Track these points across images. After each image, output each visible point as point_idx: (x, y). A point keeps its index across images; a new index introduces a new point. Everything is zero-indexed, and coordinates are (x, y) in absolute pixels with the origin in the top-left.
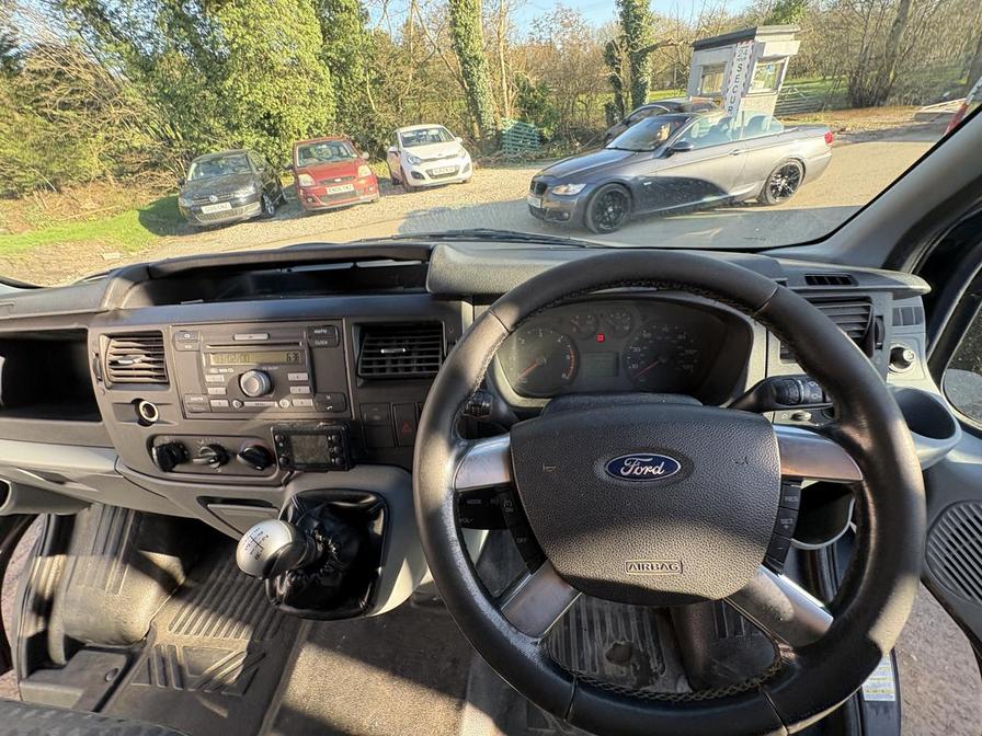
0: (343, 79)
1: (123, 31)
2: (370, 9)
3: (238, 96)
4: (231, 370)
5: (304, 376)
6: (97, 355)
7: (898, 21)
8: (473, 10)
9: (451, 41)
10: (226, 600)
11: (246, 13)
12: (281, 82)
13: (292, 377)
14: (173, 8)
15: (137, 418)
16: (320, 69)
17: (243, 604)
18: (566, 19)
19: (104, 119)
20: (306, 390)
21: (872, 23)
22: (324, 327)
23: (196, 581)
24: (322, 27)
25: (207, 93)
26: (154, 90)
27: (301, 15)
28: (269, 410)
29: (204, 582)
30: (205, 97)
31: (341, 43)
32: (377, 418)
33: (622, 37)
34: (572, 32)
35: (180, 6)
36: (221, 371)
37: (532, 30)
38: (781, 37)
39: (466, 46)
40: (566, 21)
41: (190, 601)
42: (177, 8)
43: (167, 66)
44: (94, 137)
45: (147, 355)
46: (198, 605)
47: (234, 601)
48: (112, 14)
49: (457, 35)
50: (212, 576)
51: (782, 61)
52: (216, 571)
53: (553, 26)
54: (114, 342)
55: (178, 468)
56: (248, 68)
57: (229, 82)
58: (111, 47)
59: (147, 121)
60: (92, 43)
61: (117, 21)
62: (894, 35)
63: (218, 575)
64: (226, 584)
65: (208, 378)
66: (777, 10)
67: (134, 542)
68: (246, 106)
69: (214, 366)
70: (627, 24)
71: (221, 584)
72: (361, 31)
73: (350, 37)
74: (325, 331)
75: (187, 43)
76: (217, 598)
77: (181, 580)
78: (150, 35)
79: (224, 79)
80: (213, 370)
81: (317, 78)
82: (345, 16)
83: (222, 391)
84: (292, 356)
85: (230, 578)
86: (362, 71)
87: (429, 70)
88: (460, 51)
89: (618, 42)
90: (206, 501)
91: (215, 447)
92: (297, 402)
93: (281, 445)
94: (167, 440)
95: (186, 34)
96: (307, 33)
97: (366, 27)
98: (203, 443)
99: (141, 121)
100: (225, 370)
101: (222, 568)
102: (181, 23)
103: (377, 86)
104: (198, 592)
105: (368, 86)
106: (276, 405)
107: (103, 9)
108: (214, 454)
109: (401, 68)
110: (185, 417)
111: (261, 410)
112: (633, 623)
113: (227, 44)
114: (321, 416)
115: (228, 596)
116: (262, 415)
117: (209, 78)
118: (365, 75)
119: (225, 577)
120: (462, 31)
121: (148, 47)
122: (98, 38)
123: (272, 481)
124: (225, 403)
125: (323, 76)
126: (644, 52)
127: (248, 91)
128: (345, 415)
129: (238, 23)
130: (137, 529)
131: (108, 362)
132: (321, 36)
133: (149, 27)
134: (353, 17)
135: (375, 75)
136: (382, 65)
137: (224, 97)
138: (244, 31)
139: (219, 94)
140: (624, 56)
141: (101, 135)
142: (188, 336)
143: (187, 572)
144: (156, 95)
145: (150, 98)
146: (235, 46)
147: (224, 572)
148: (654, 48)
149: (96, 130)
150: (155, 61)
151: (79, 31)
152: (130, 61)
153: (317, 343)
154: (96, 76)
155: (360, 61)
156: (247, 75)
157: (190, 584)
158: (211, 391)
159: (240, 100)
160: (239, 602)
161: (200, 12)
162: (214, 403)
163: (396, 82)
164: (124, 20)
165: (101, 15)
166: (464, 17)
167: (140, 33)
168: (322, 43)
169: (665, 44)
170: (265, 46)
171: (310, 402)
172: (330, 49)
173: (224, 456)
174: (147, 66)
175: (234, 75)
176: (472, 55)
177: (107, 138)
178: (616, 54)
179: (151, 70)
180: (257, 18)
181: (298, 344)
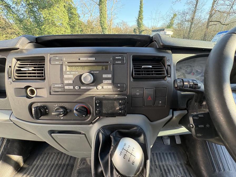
0: (73, 29)
1: (15, 12)
2: (80, 15)
3: (45, 30)
4: (77, 73)
5: (110, 76)
6: (10, 67)
7: (189, 31)
8: (105, 18)
9: (99, 24)
10: (40, 172)
11: (50, 12)
12: (57, 28)
13: (104, 76)
14: (30, 8)
15: (26, 95)
16: (67, 26)
17: (47, 173)
18: (124, 23)
19: (6, 32)
20: (110, 81)
21: (185, 31)
22: (120, 56)
23: (28, 165)
24: (69, 18)
25: (37, 29)
26: (22, 26)
27: (64, 14)
28: (91, 90)
29: (31, 165)
30: (36, 29)
31: (73, 22)
32: (138, 94)
33: (137, 28)
34: (125, 26)
35: (32, 8)
36: (72, 73)
37: (117, 25)
38: (169, 31)
39: (103, 25)
40: (124, 24)
41: (25, 173)
42: (31, 8)
43: (26, 21)
44: (2, 36)
45: (35, 67)
46: (28, 174)
47: (43, 172)
48: (12, 8)
49: (101, 23)
50: (35, 162)
51: (170, 36)
52: (36, 160)
53: (121, 25)
54: (19, 62)
55: (42, 117)
56: (49, 24)
57: (43, 27)
58: (11, 15)
59: (19, 34)
60: (6, 14)
61: (14, 9)
62: (189, 34)
63: (37, 162)
64: (40, 165)
65: (65, 76)
66: (167, 26)
67: (5, 151)
68: (47, 33)
69: (68, 71)
70: (138, 25)
71: (38, 166)
72: (78, 20)
73: (75, 21)
74: (120, 58)
75: (33, 17)
76: (36, 171)
77: (22, 164)
78: (22, 14)
79: (42, 26)
80: (68, 73)
81: (66, 28)
82: (75, 16)
83: (71, 82)
84: (104, 68)
85: (41, 163)
86: (78, 28)
87: (94, 30)
88: (102, 26)
89: (136, 29)
90: (52, 132)
91: (62, 107)
92: (105, 87)
93: (98, 105)
94: (39, 105)
95: (33, 14)
96: (65, 18)
97: (79, 19)
98: (56, 106)
99: (17, 33)
100: (74, 73)
101: (39, 159)
102: (32, 12)
103: (81, 32)
104: (28, 169)
105: (79, 32)
106: (95, 88)
107: (10, 6)
108: (62, 110)
109: (87, 29)
110: (50, 94)
111: (88, 90)
112: (181, 169)
113: (44, 18)
114: (115, 93)
115: (41, 170)
116: (88, 93)
117: (38, 25)
118: (78, 29)
119: (40, 162)
120: (102, 22)
121: (22, 16)
122: (7, 13)
123: (87, 122)
124: (71, 87)
125: (68, 28)
126: (142, 31)
127: (48, 29)
128: (125, 92)
129: (48, 14)
130: (7, 146)
131: (15, 70)
132: (68, 19)
133: (22, 12)
134: (76, 16)
135: (81, 29)
136: (83, 27)
137: (42, 30)
138: (49, 16)
139: (40, 29)
140: (138, 31)
141: (4, 36)
142: (57, 58)
143: (24, 162)
144: (22, 28)
145: (21, 28)
146: (46, 19)
147: (39, 160)
148: (144, 30)
149: (3, 34)
150: (23, 20)
151: (2, 10)
152: (16, 19)
153: (117, 62)
154: (6, 21)
155: (77, 26)
156: (48, 25)
157: (25, 166)
158: (66, 82)
159: (46, 31)
160: (45, 172)
161: (37, 10)
162: (66, 87)
163: (86, 31)
164: (16, 10)
165: (9, 7)
166: (103, 19)
167: (20, 13)
168: (68, 21)
169: (146, 30)
170: (54, 19)
171: (110, 87)
172: (70, 23)
173: (66, 112)
174: (21, 21)
175: (45, 25)
176: (105, 27)
177: (6, 37)
178: (136, 31)
179: (22, 22)
180: (52, 13)
181: (108, 62)
